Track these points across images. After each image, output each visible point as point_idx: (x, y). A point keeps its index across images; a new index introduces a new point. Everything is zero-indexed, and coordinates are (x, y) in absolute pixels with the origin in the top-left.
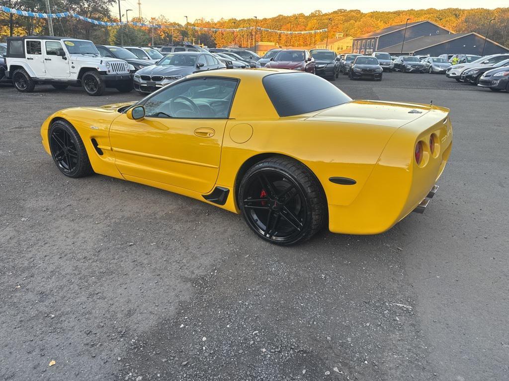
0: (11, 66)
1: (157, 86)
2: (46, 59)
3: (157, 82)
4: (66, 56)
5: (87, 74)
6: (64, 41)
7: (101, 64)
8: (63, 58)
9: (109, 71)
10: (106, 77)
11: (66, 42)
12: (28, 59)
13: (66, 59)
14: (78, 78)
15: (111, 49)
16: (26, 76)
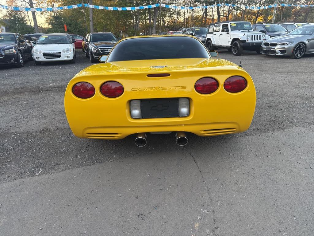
0: (207, 39)
1: (272, 50)
2: (220, 34)
3: (272, 47)
4: (229, 32)
5: (235, 42)
6: (230, 23)
7: (244, 36)
8: (227, 33)
9: (248, 40)
10: (244, 44)
11: (231, 24)
12: (214, 34)
13: (228, 34)
14: (231, 45)
15: (266, 26)
16: (211, 44)
